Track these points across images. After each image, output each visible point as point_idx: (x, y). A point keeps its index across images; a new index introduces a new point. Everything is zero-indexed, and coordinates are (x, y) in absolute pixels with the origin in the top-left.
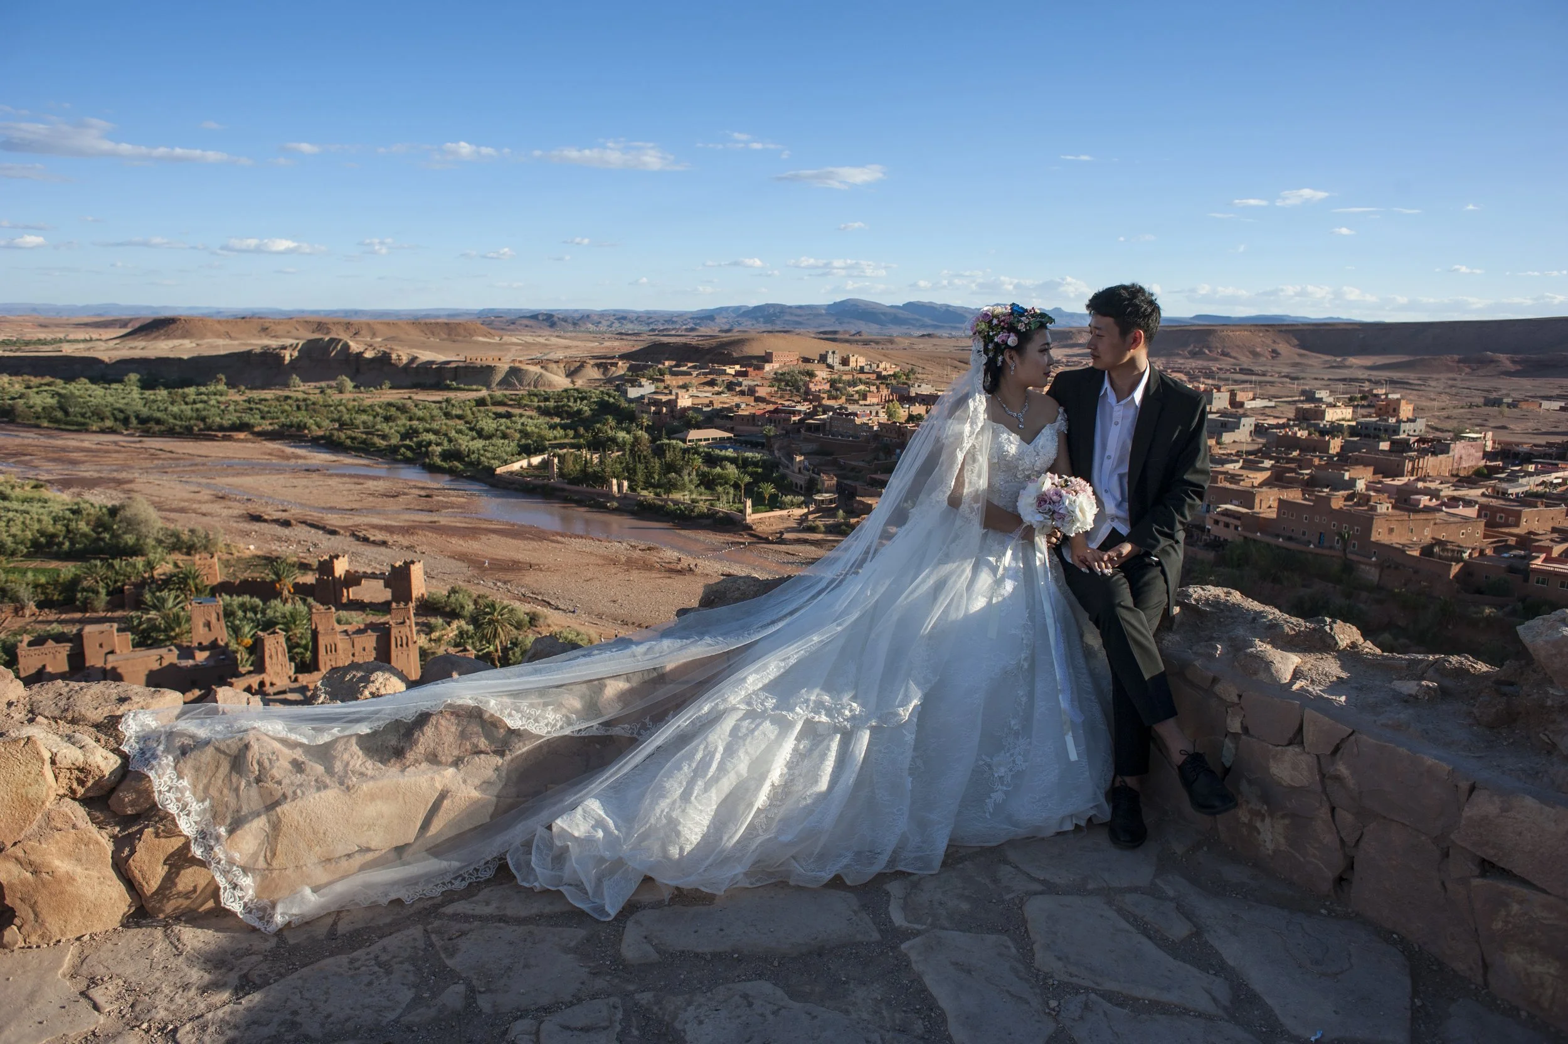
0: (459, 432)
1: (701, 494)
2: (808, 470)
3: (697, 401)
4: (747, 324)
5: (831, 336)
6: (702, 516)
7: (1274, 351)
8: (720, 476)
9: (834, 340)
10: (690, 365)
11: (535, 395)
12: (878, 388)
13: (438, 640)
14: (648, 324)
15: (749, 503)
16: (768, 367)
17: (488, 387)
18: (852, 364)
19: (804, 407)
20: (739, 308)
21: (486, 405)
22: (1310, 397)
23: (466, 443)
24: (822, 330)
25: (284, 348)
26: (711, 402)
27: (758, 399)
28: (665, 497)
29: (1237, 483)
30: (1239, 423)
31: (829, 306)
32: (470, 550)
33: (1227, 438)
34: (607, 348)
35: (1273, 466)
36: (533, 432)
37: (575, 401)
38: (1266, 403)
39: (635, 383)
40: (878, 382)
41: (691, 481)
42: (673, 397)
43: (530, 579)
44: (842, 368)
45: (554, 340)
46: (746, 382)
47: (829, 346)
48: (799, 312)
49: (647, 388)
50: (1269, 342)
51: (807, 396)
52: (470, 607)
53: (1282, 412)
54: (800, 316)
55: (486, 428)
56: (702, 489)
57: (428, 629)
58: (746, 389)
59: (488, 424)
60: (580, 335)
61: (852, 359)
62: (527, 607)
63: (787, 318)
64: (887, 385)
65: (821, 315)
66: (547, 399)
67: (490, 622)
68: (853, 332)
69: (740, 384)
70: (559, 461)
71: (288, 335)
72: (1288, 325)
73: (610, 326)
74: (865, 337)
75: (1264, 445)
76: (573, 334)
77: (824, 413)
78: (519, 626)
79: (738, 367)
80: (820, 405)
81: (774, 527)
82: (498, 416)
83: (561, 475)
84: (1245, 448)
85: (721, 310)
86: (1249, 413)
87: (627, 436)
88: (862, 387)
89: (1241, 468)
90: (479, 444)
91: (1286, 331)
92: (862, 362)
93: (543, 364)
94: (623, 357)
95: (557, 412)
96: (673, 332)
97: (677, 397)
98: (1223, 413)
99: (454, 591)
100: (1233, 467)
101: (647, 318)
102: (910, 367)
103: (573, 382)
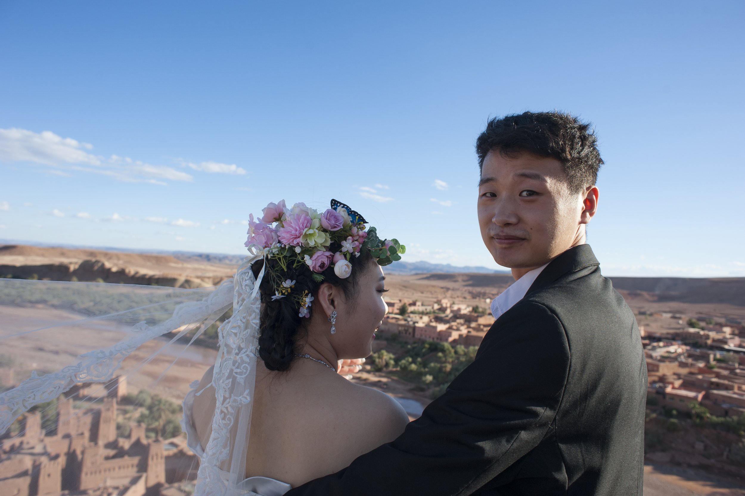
13: (129, 419)
25: (71, 263)
32: (153, 371)
45: (209, 267)
52: (148, 401)
57: (125, 412)
60: (222, 265)
67: (158, 410)
71: (75, 257)
76: (219, 265)
78: (173, 412)
93: (202, 278)
99: (141, 392)
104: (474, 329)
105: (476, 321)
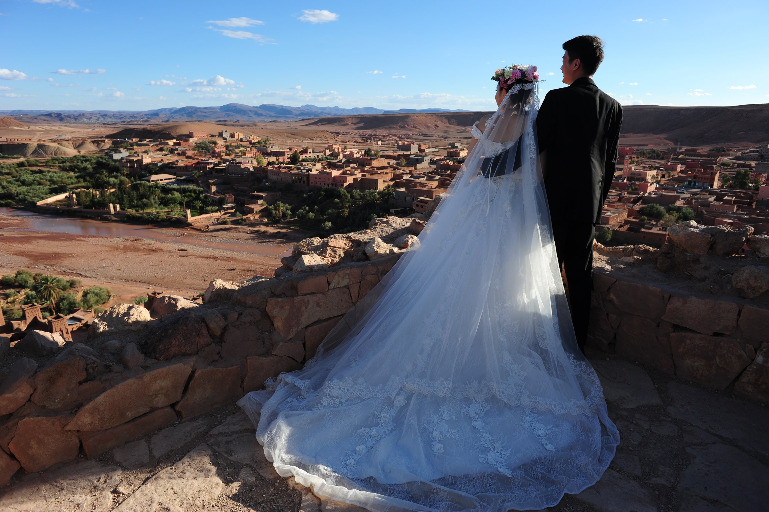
0: (9, 182)
1: (162, 209)
2: (219, 193)
3: (154, 160)
4: (177, 117)
5: (223, 123)
6: (163, 220)
7: (436, 125)
8: (171, 199)
9: (225, 125)
10: (148, 140)
11: (56, 160)
12: (251, 149)
13: (13, 302)
14: (120, 118)
15: (189, 212)
16: (191, 140)
17: (25, 156)
18: (236, 137)
19: (214, 160)
21: (25, 166)
22: (453, 146)
23: (14, 189)
24: (218, 120)
26: (162, 160)
27: (188, 157)
28: (141, 212)
29: (425, 187)
30: (424, 159)
31: (221, 107)
32: (26, 249)
33: (419, 166)
34: (97, 132)
35: (439, 178)
36: (58, 181)
37: (82, 162)
38: (434, 149)
39: (117, 151)
40: (250, 146)
41: (155, 202)
42: (140, 158)
43: (67, 262)
44: (231, 139)
45: (64, 128)
46: (180, 149)
47: (223, 128)
48: (205, 110)
49: (124, 154)
50: (433, 121)
51: (214, 154)
52: (31, 281)
53: (442, 154)
54: (205, 112)
55: (27, 180)
56: (162, 206)
57: (6, 296)
58: (181, 152)
59: (28, 177)
60: (80, 125)
61: (236, 135)
62: (68, 278)
63: (199, 114)
64: (255, 147)
65: (217, 112)
66: (63, 162)
67: (45, 289)
68: (235, 120)
69: (177, 150)
70: (76, 196)
72: (441, 113)
73: (98, 120)
74: (241, 123)
75: (435, 169)
76: (75, 125)
77: (224, 163)
78: (64, 289)
79: (175, 141)
80: (221, 159)
81: (204, 223)
82: (34, 172)
83: (79, 204)
84: (427, 171)
85: (162, 110)
86: (427, 154)
87: (116, 180)
88: (242, 149)
89: (426, 180)
90: (24, 189)
91: (441, 116)
92: (241, 136)
93: (59, 142)
94: (108, 137)
95: (72, 169)
96: (136, 123)
97: (142, 158)
98: (416, 155)
99: (19, 273)
100: (422, 180)
101: (120, 115)
102: (266, 138)
103: (79, 152)
104: (368, 172)
105: (370, 164)
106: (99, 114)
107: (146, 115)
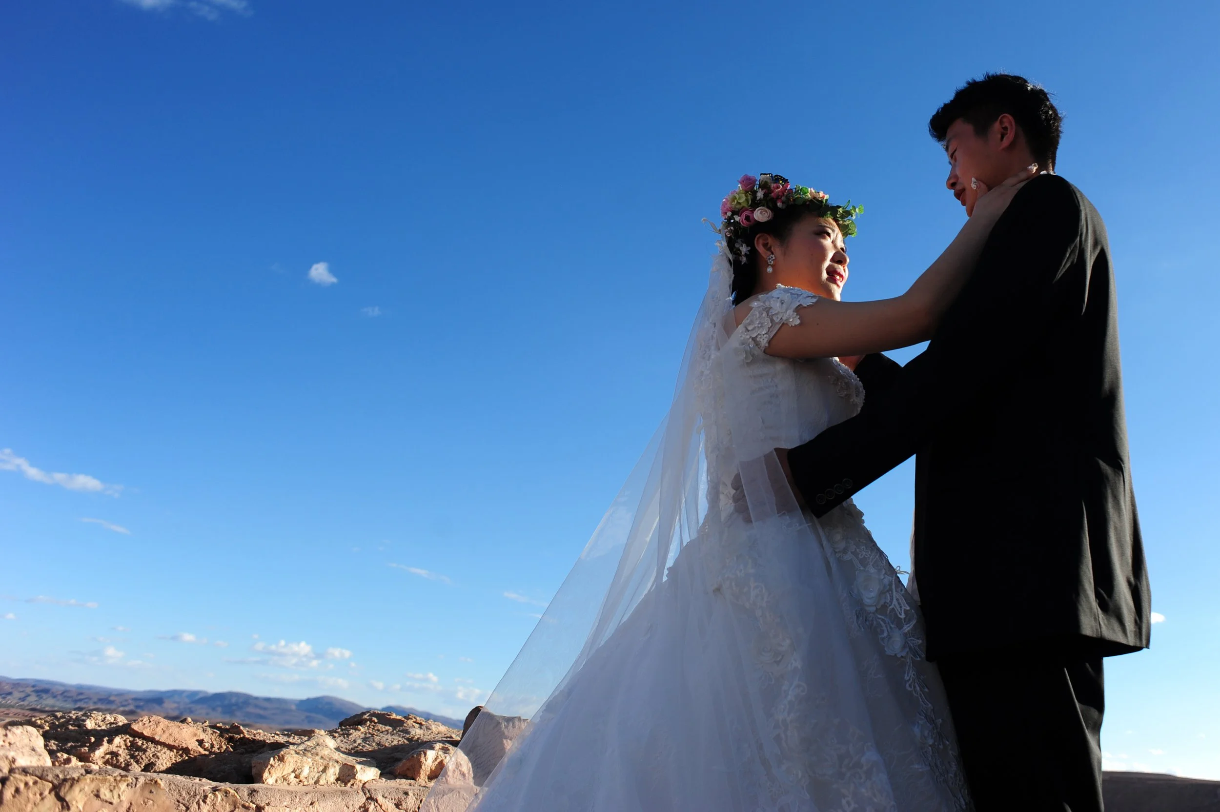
14: (76, 701)
20: (195, 693)
24: (288, 727)
48: (266, 705)
54: (265, 709)
63: (251, 709)
65: (290, 710)
73: (23, 699)
106: (33, 686)
107: (135, 699)
